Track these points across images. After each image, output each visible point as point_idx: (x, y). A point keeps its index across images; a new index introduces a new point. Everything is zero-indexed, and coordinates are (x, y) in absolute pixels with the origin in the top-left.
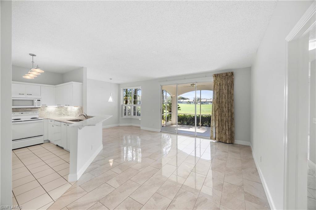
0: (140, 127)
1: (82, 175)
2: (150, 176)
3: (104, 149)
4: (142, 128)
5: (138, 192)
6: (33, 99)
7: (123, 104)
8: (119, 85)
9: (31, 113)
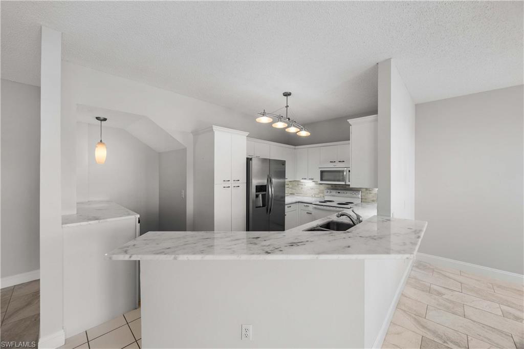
9: (349, 192)
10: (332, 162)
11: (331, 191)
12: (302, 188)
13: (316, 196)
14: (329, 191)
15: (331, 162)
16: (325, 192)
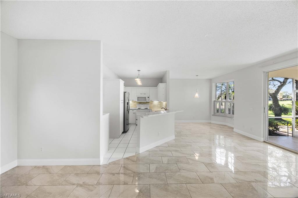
0: (233, 128)
1: (146, 151)
2: (185, 182)
3: (175, 140)
4: (235, 130)
5: (159, 186)
6: (145, 97)
7: (215, 100)
8: (210, 80)
9: (146, 105)
10: (141, 94)
11: (139, 104)
16: (137, 105)
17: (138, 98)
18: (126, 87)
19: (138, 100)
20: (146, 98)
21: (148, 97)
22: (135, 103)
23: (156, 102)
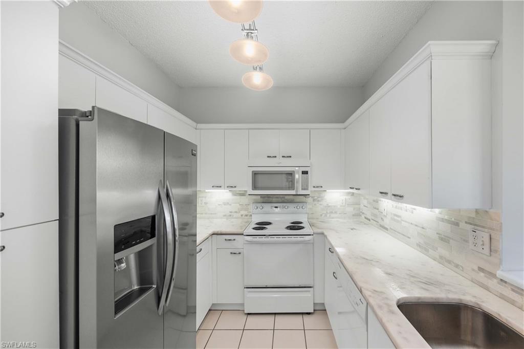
6: (293, 169)
9: (292, 207)
10: (270, 157)
11: (263, 205)
12: (206, 203)
13: (235, 215)
14: (259, 205)
15: (268, 157)
16: (252, 208)
17: (255, 174)
18: (200, 126)
19: (255, 187)
20: (291, 174)
21: (305, 173)
22: (245, 200)
23: (335, 196)
